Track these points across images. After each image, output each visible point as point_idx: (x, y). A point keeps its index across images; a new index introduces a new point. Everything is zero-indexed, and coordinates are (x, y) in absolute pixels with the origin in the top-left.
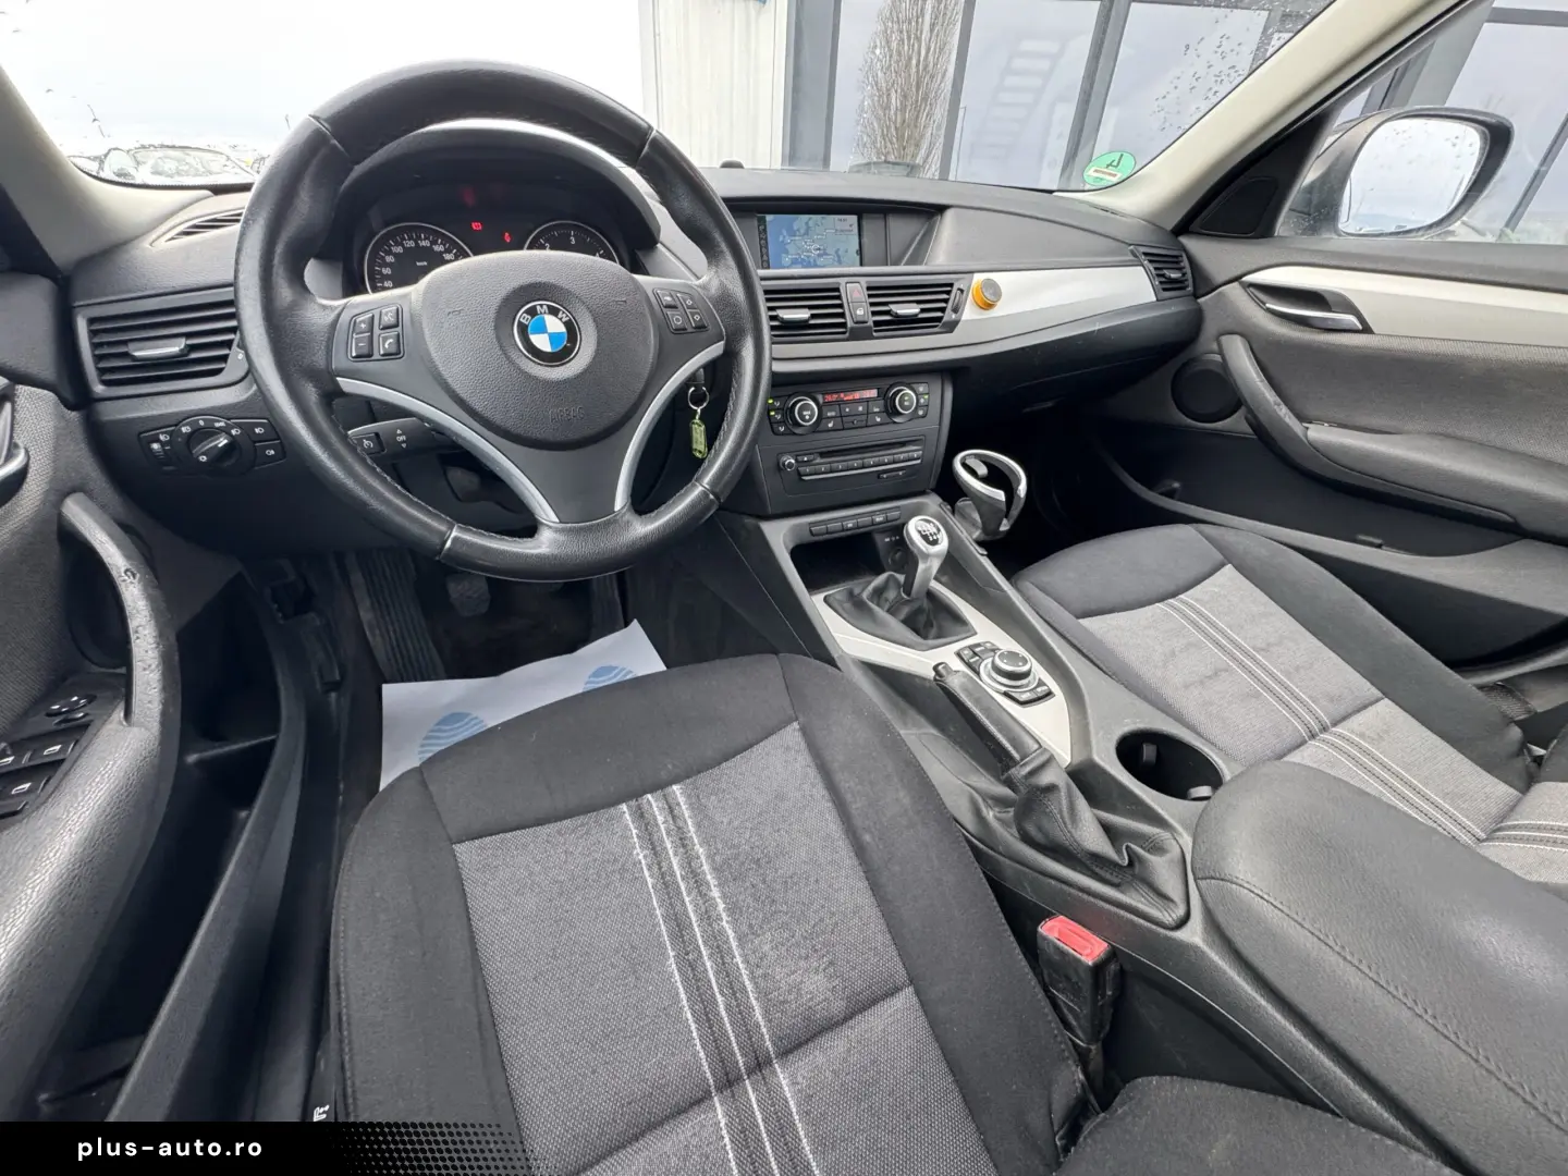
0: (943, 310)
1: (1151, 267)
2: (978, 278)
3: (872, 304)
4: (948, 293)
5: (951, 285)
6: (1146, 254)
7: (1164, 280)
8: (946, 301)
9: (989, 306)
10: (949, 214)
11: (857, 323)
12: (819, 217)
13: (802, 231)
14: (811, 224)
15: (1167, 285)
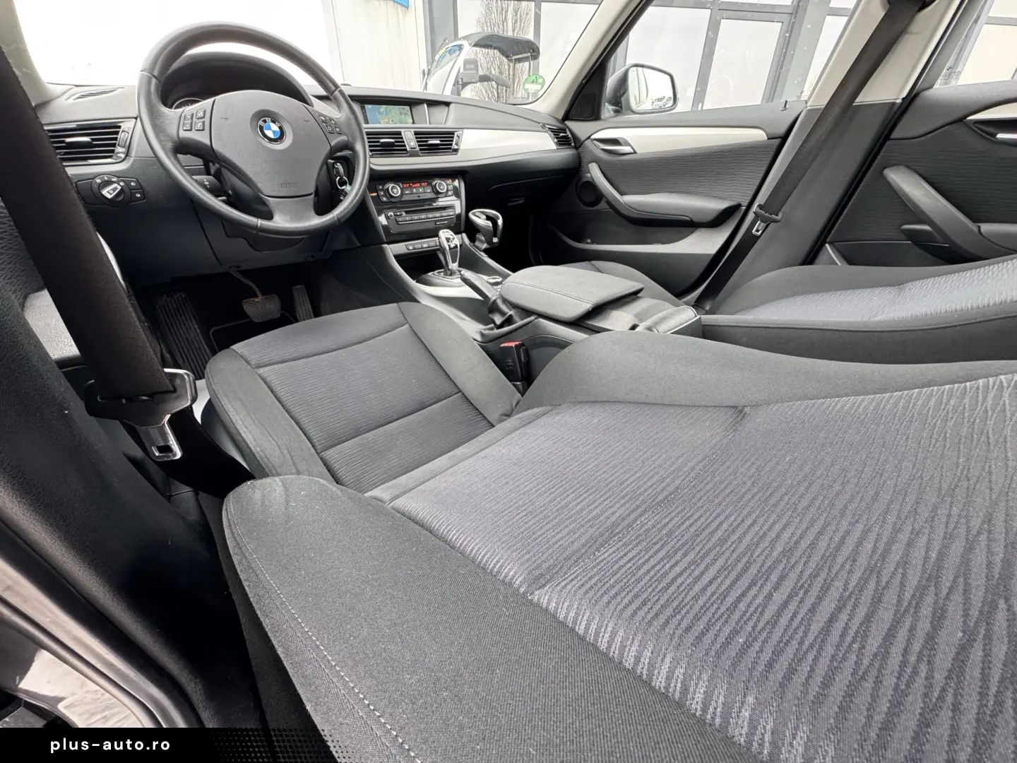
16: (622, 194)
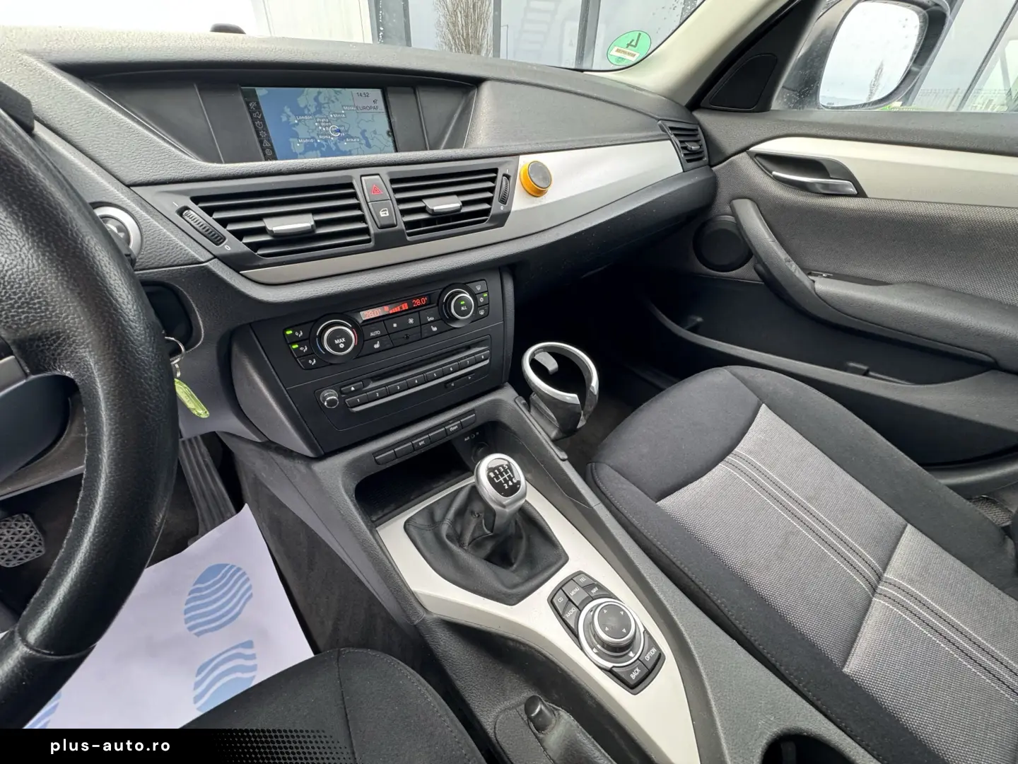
0: (489, 201)
1: (677, 140)
2: (524, 161)
3: (400, 201)
4: (493, 180)
5: (495, 171)
6: (672, 128)
7: (687, 152)
8: (491, 190)
9: (538, 192)
10: (486, 89)
11: (382, 227)
12: (331, 90)
13: (313, 110)
14: (321, 99)
15: (690, 157)
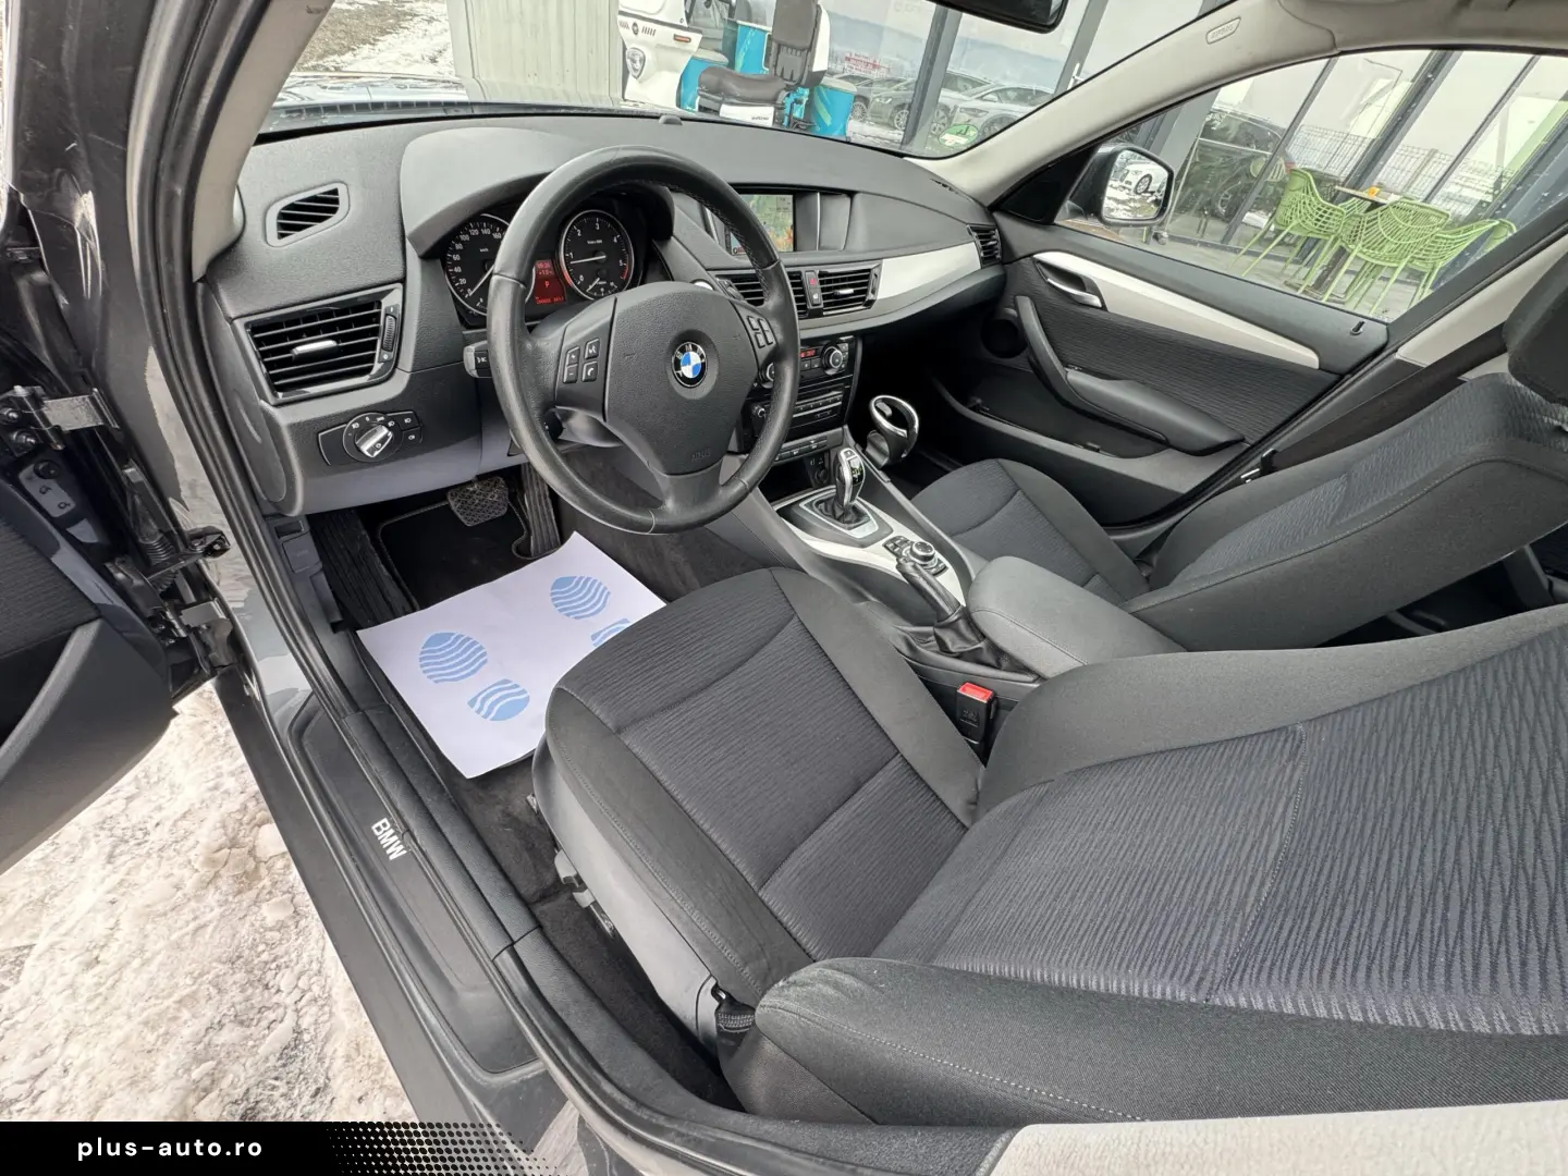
16: (1065, 364)
